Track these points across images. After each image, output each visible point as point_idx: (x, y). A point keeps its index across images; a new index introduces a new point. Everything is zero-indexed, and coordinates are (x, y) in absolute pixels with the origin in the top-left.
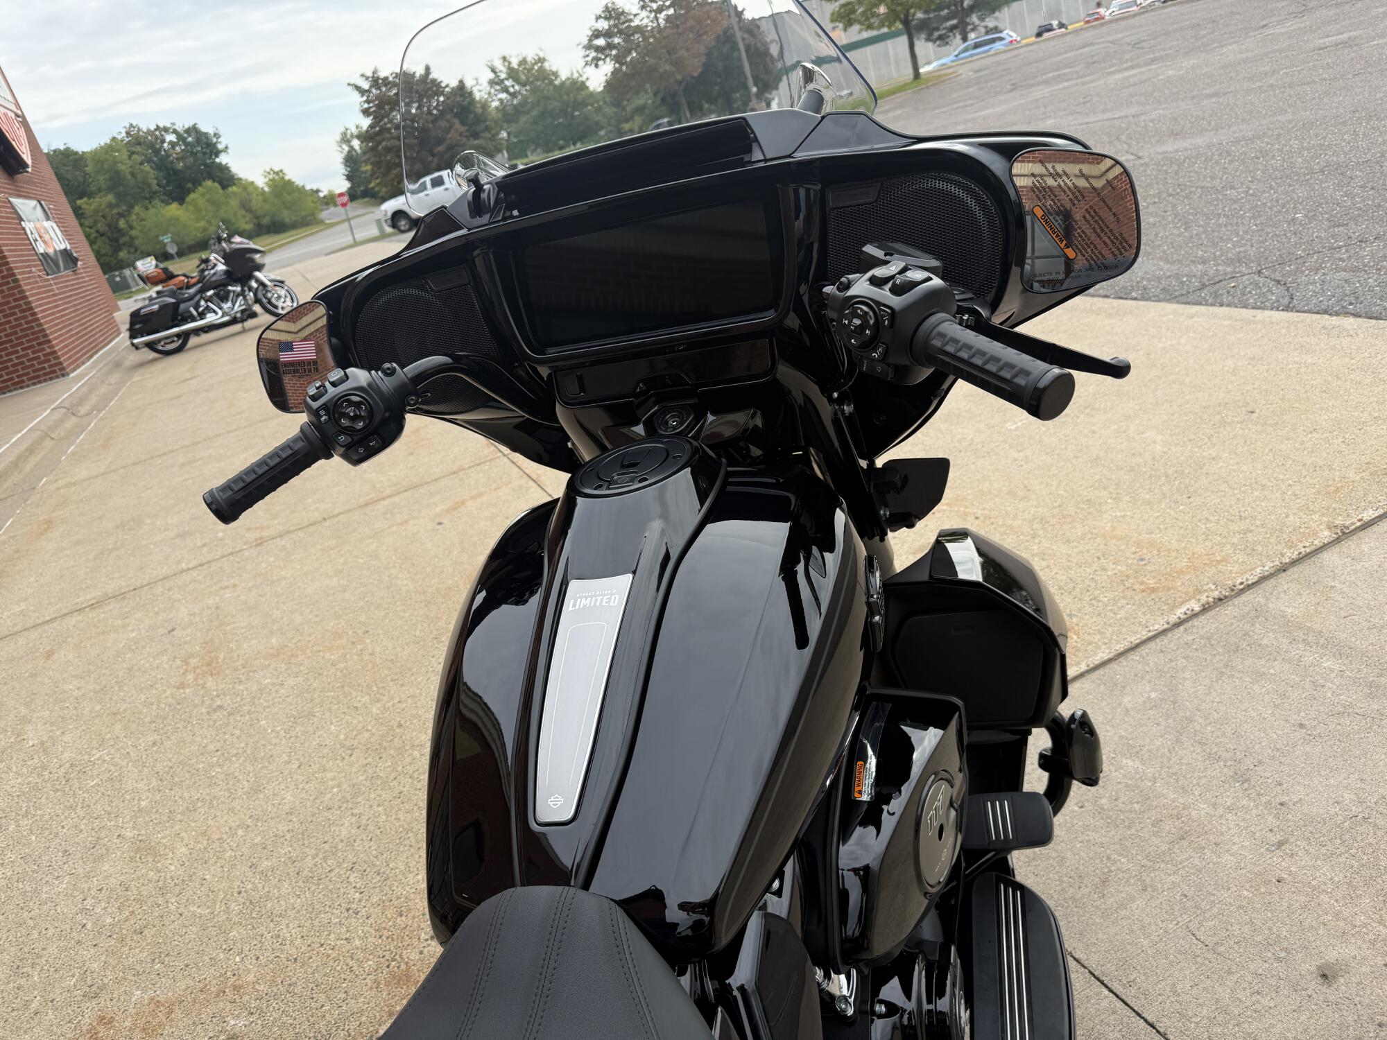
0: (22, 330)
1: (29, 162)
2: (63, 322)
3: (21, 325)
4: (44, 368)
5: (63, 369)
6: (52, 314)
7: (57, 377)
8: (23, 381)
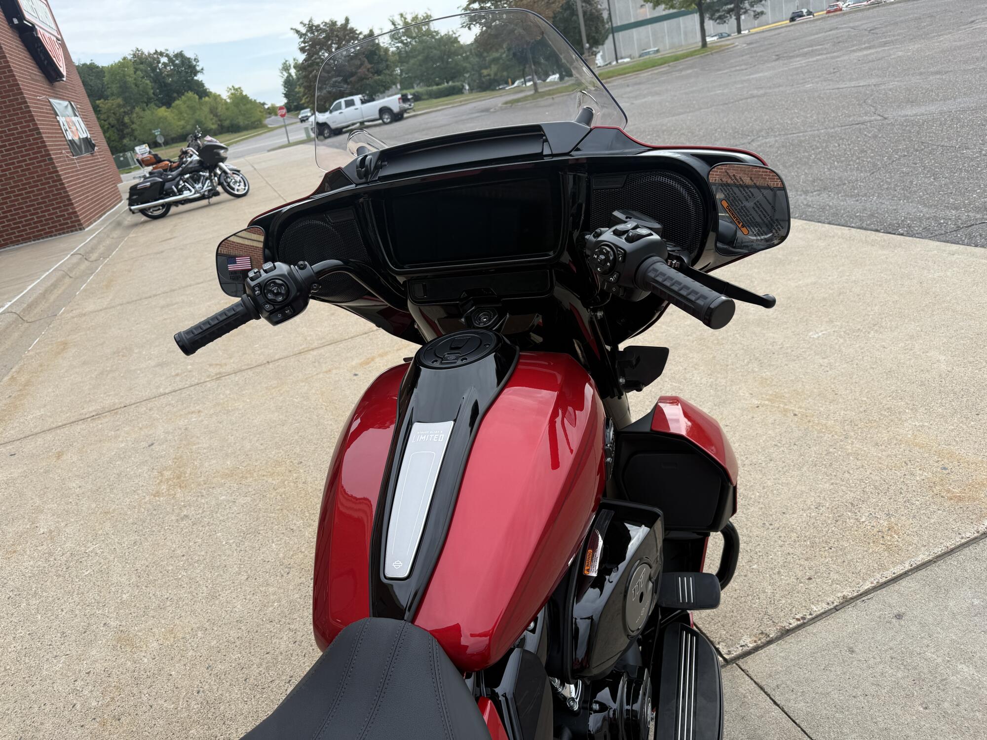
0: (53, 195)
1: (64, 73)
2: (82, 190)
3: (52, 191)
4: (67, 223)
5: (81, 224)
6: (76, 184)
7: (76, 230)
8: (52, 232)
